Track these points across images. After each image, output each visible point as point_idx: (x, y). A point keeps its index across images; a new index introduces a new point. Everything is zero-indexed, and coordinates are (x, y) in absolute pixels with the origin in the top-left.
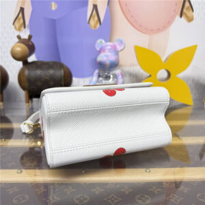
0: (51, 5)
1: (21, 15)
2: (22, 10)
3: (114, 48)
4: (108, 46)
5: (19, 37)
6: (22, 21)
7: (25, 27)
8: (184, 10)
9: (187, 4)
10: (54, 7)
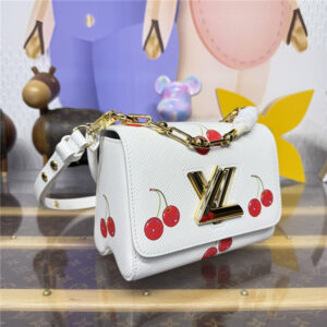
0: (86, 20)
1: (37, 33)
2: (39, 25)
3: (185, 90)
4: (175, 87)
5: (35, 70)
6: (38, 43)
7: (43, 53)
8: (294, 34)
9: (298, 24)
10: (90, 21)
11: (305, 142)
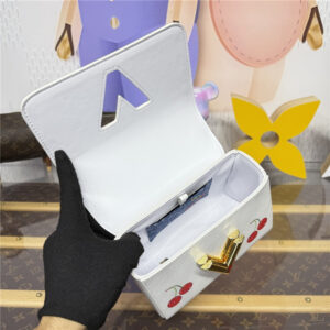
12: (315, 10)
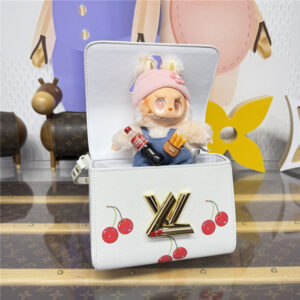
7: (46, 62)
8: (259, 43)
11: (268, 135)
12: (262, 25)
